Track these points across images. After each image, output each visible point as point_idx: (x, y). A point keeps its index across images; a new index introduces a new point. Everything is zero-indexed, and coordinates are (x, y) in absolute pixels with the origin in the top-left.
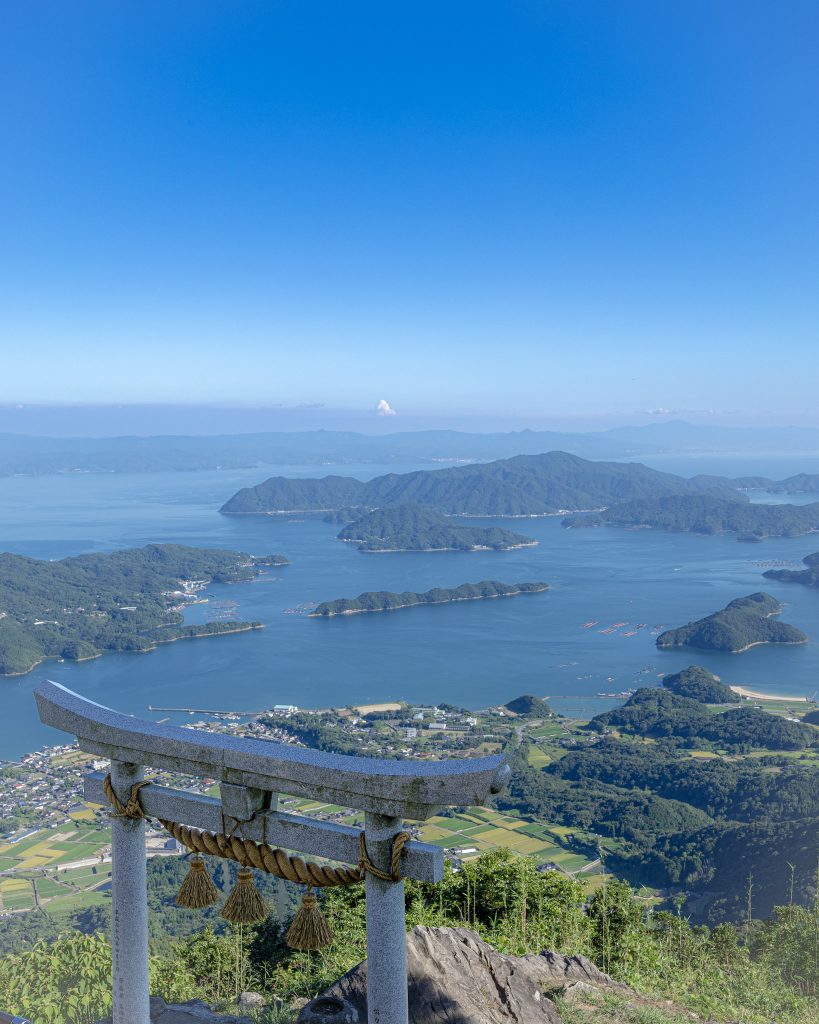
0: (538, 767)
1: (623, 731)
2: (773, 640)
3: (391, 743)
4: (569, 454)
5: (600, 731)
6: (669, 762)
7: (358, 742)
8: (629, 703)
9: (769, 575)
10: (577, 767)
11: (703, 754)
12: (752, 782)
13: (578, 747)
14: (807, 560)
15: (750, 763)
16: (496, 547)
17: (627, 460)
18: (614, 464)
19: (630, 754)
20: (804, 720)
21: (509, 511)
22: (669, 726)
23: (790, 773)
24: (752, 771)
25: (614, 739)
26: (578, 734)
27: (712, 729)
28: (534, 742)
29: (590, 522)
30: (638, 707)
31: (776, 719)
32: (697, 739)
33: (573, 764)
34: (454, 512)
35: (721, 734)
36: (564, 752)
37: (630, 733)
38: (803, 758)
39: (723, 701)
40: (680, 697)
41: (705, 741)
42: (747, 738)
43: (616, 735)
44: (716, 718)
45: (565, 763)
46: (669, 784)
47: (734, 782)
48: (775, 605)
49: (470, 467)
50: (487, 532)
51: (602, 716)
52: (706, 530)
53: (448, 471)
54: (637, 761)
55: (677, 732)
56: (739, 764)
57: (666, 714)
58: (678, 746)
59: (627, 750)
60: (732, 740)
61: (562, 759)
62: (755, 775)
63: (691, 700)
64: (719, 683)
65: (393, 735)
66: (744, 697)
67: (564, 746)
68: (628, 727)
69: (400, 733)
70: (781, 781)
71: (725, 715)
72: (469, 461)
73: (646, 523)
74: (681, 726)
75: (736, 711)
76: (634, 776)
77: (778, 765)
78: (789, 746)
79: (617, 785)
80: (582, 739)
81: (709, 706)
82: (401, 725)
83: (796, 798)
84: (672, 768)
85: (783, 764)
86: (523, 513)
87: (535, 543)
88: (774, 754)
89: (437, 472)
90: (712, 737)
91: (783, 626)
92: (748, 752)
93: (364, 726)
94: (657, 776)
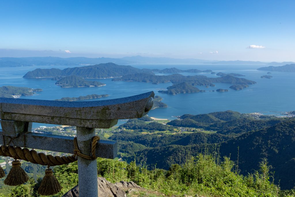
0: (107, 138)
1: (126, 128)
2: (160, 106)
3: (70, 134)
4: (113, 63)
5: (121, 129)
6: (137, 135)
7: (62, 134)
8: (128, 122)
9: (159, 92)
10: (116, 137)
11: (144, 133)
12: (155, 139)
13: (116, 133)
14: (168, 88)
15: (155, 134)
16: (96, 86)
17: (127, 65)
18: (124, 66)
19: (128, 133)
20: (167, 124)
21: (99, 77)
22: (137, 127)
23: (163, 136)
24: (155, 136)
25: (124, 130)
26: (116, 130)
27: (147, 127)
28: (106, 132)
29: (118, 80)
30: (130, 123)
31: (160, 124)
32: (143, 129)
33: (115, 137)
34: (85, 77)
35: (149, 128)
36: (113, 134)
37: (128, 129)
38: (166, 132)
39: (149, 121)
40: (139, 120)
41: (145, 130)
42: (154, 129)
43: (125, 129)
44: (148, 125)
45: (113, 137)
46: (137, 140)
47: (151, 139)
48: (160, 99)
49: (89, 66)
50: (93, 82)
51: (122, 125)
52: (144, 81)
53: (83, 67)
54: (130, 135)
55: (139, 128)
56: (152, 135)
57: (136, 124)
58: (139, 131)
59: (127, 133)
60: (151, 129)
61: (112, 136)
62: (156, 137)
63: (142, 121)
64: (148, 117)
65: (71, 132)
66: (154, 120)
67: (113, 133)
68: (128, 127)
69: (73, 131)
70: (162, 138)
71: (150, 124)
73: (131, 80)
74: (140, 127)
75: (152, 123)
76: (129, 139)
77: (161, 134)
78: (163, 130)
79: (125, 141)
80: (117, 131)
81: (146, 122)
82: (73, 130)
83: (165, 141)
84: (138, 136)
85: (162, 134)
86: (102, 78)
87: (105, 85)
88: (160, 132)
89: (81, 67)
90: (147, 129)
91: (162, 103)
92: (154, 132)
93: (63, 130)
94: (134, 138)
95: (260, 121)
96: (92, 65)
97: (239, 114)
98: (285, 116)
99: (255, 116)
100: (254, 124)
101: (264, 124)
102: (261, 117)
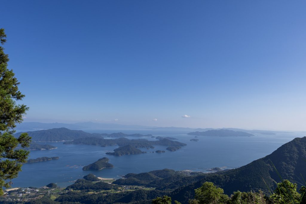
0: (53, 200)
1: (73, 189)
2: (107, 167)
3: (15, 198)
4: (66, 128)
5: (68, 190)
6: (83, 195)
7: (5, 198)
8: (75, 183)
9: (107, 154)
10: (62, 199)
11: (91, 193)
12: (101, 198)
13: (63, 194)
14: (114, 150)
15: (100, 194)
16: (47, 149)
17: (79, 130)
18: (76, 130)
19: (75, 194)
20: (112, 183)
21: (51, 141)
22: (84, 187)
23: (108, 195)
24: (101, 195)
25: (72, 191)
26: (63, 191)
27: (93, 187)
28: (53, 194)
29: (70, 143)
30: (77, 184)
31: (106, 184)
32: (90, 189)
33: (61, 198)
34: (37, 141)
35: (95, 188)
36: (60, 195)
37: (75, 190)
38: (111, 191)
39: (96, 181)
40: (87, 181)
41: (92, 190)
42: (100, 188)
43: (72, 190)
44: (94, 184)
45: (60, 198)
46: (83, 200)
47: (97, 198)
48: (108, 160)
49: (42, 131)
50: (45, 145)
51: (69, 186)
52: (94, 144)
53: (36, 132)
54: (76, 196)
55: (86, 188)
56: (98, 194)
57: (83, 184)
58: (86, 192)
59: (74, 194)
60: (97, 189)
61: (59, 197)
62: (102, 196)
63: (89, 181)
64: (95, 177)
65: (16, 196)
66: (100, 179)
67: (60, 194)
68: (75, 188)
69: (18, 195)
70: (107, 197)
71: (96, 184)
72: (42, 129)
73: (82, 143)
74: (87, 187)
75: (98, 183)
76: (75, 199)
77: (106, 193)
78: (109, 189)
79: (72, 202)
80: (64, 192)
81: (93, 182)
82: (18, 193)
83: (109, 200)
84: (84, 196)
85: (107, 193)
86: (54, 141)
87: (57, 148)
88: (106, 191)
89: (34, 132)
90: (93, 189)
91: (109, 164)
92: (100, 191)
93: (8, 194)
94: (80, 199)
95: (190, 177)
96: (46, 129)
97: (174, 171)
98: (210, 172)
99: (186, 173)
100: (185, 180)
101: (193, 180)
102: (192, 173)
